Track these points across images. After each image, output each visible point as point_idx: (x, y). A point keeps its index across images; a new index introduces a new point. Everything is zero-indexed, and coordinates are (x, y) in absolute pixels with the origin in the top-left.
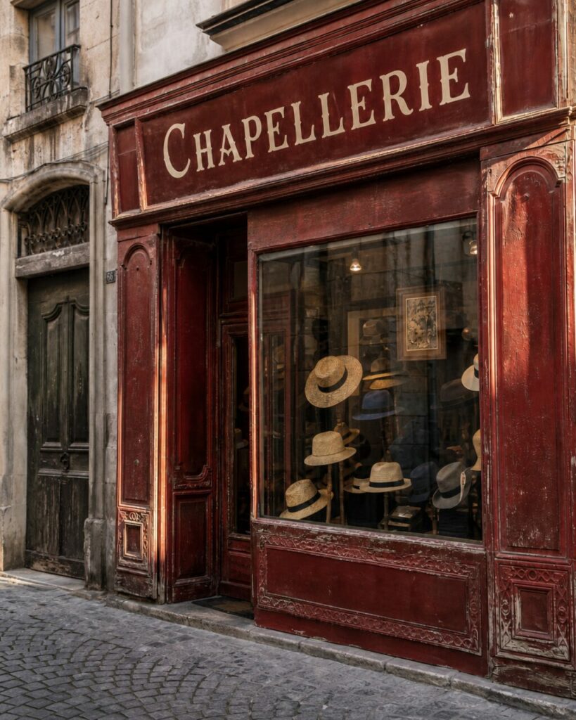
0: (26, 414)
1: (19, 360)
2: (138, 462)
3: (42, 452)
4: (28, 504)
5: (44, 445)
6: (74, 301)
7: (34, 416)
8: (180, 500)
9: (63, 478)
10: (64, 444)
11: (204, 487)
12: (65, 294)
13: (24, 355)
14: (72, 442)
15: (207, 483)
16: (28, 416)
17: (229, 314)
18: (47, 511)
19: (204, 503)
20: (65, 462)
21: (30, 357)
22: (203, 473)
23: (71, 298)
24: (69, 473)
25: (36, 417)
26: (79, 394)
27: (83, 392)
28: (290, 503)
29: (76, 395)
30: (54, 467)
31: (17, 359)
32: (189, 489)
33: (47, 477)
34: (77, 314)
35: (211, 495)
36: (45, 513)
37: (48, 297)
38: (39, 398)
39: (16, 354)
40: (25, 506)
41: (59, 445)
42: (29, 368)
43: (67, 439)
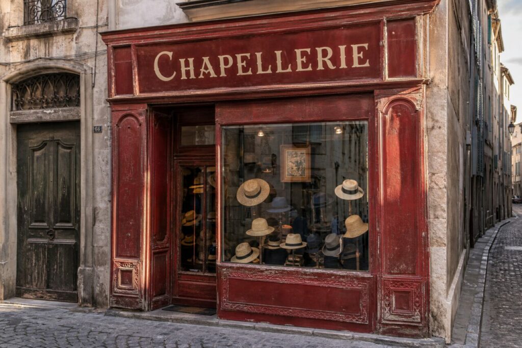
0: (16, 206)
1: (12, 173)
2: (129, 234)
3: (30, 228)
4: (18, 260)
5: (32, 224)
6: (59, 140)
7: (23, 207)
8: (157, 255)
9: (49, 244)
10: (49, 224)
11: (166, 247)
12: (51, 135)
13: (15, 170)
14: (57, 223)
15: (168, 245)
16: (17, 207)
17: (179, 154)
18: (35, 263)
19: (165, 256)
20: (51, 235)
21: (19, 172)
22: (165, 240)
23: (55, 138)
24: (55, 241)
25: (24, 207)
26: (63, 195)
27: (66, 194)
28: (239, 254)
29: (60, 196)
30: (41, 237)
31: (11, 173)
32: (159, 249)
33: (36, 243)
34: (60, 148)
35: (169, 252)
36: (33, 265)
37: (35, 136)
38: (28, 197)
39: (11, 170)
40: (16, 261)
41: (45, 224)
42: (18, 178)
43: (52, 220)
